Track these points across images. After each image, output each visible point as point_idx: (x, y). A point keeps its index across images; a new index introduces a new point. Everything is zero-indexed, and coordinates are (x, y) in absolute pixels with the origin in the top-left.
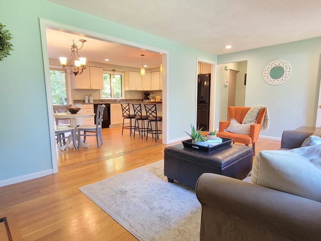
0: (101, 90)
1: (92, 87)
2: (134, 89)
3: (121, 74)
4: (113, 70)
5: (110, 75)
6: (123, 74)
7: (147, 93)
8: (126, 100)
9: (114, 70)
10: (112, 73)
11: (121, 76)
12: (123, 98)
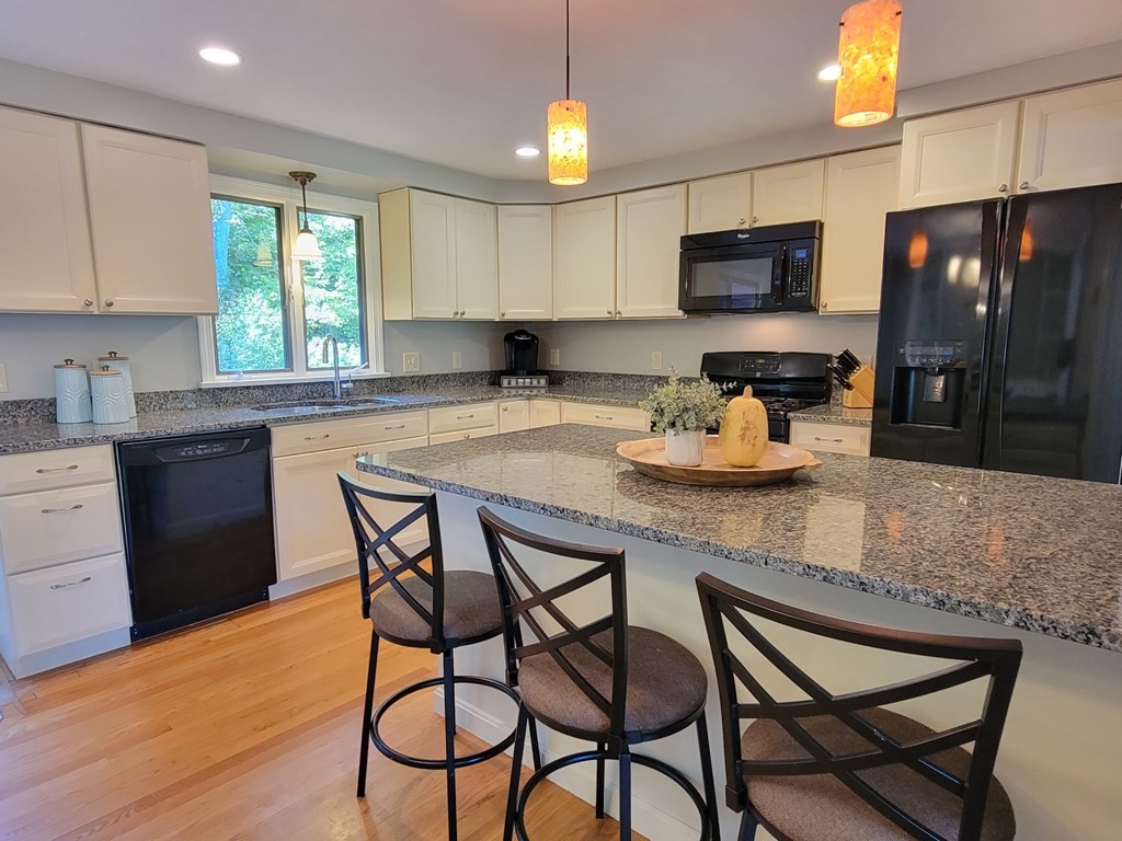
0: (204, 322)
1: (104, 298)
2: (447, 313)
3: (358, 207)
4: (294, 175)
5: (279, 210)
6: (368, 211)
7: (524, 333)
8: (391, 379)
9: (303, 179)
10: (290, 197)
11: (359, 221)
12: (376, 370)
